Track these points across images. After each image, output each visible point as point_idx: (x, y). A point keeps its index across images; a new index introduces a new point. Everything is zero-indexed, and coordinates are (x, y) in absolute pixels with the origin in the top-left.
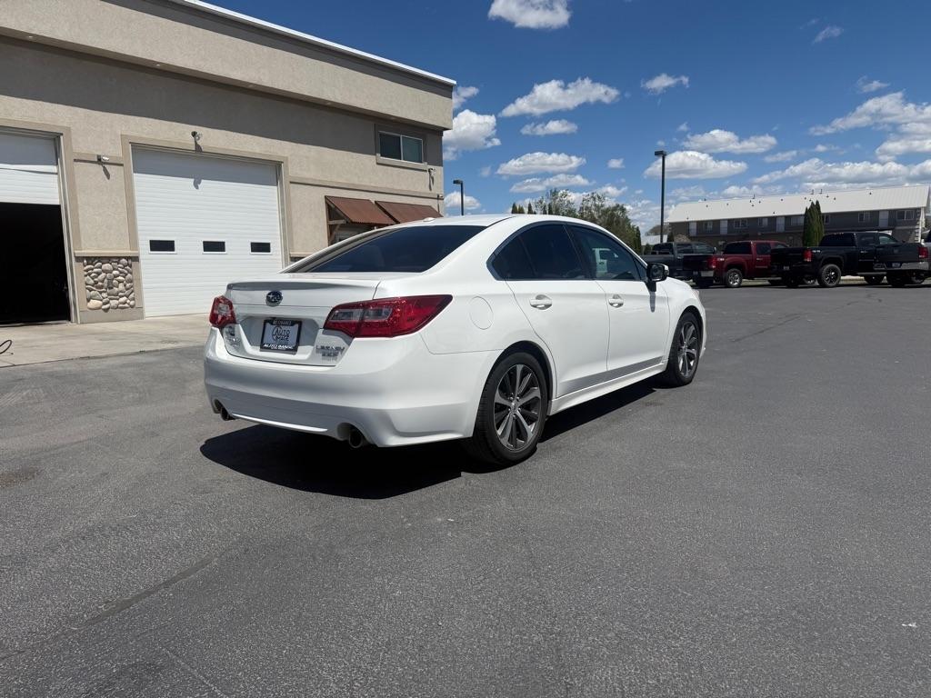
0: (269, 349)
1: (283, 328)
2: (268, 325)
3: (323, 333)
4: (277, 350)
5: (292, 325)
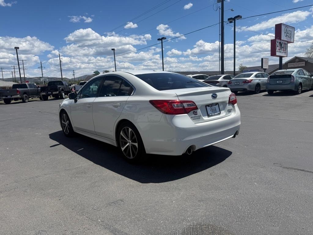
0: (212, 116)
1: (213, 107)
2: (207, 107)
3: (229, 105)
4: (215, 115)
5: (216, 105)
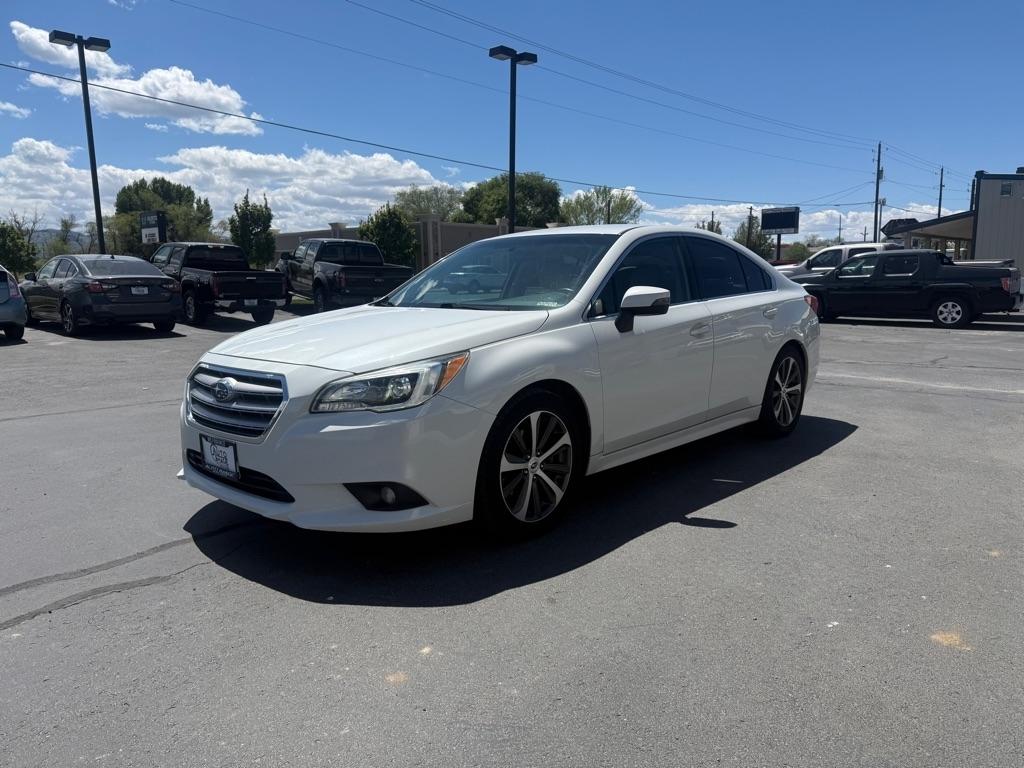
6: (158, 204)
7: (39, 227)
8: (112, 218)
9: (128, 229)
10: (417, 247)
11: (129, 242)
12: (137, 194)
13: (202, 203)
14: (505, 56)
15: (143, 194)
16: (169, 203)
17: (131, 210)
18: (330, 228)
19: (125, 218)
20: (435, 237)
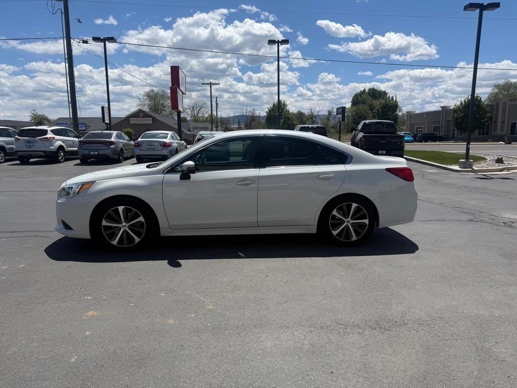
6: (369, 100)
7: (320, 113)
8: (349, 108)
9: (354, 113)
10: (490, 118)
11: (354, 119)
12: (361, 96)
13: (390, 98)
14: (475, 9)
15: (363, 96)
16: (374, 100)
17: (357, 104)
18: (441, 109)
19: (355, 108)
20: (504, 112)
